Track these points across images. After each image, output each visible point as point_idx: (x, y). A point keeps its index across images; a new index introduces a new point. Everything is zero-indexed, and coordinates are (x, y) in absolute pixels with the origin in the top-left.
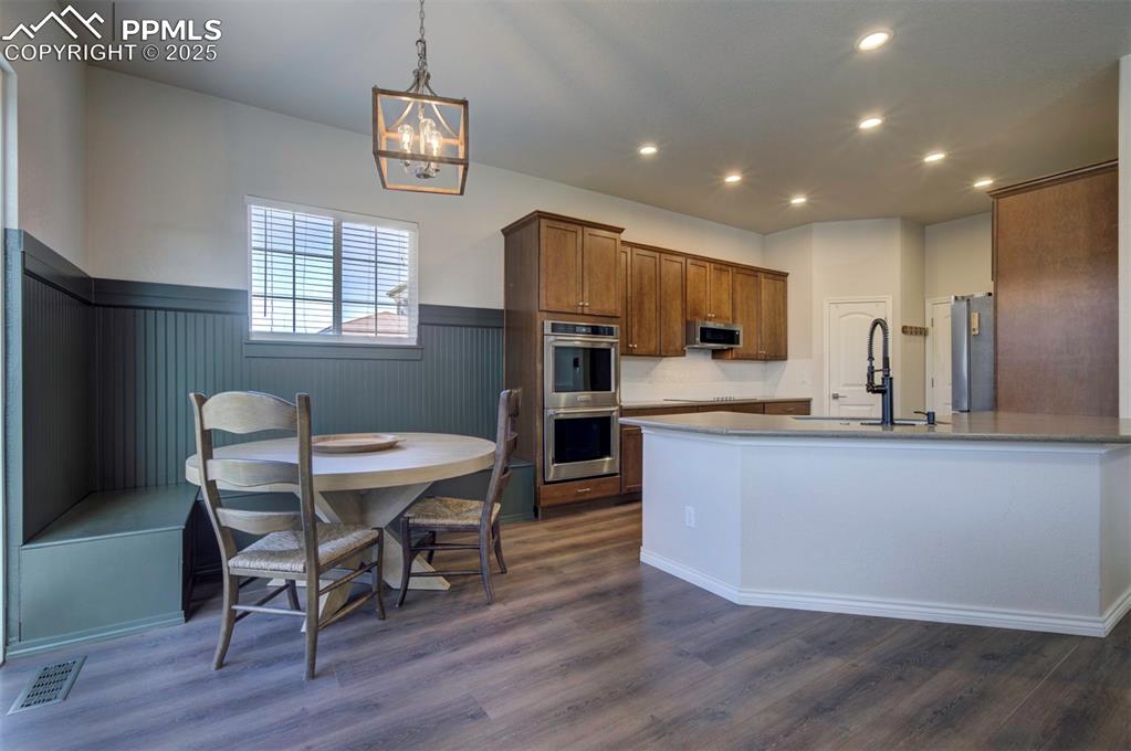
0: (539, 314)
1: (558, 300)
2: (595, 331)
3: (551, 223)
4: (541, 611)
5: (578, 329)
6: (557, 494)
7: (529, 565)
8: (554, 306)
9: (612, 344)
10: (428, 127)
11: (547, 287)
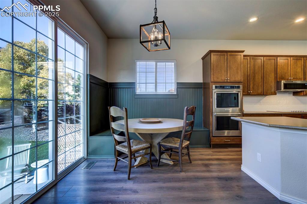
0: (211, 83)
1: (218, 78)
2: (232, 87)
3: (215, 54)
4: (195, 178)
5: (225, 87)
6: (217, 140)
7: (200, 162)
8: (216, 80)
9: (239, 91)
10: (156, 32)
11: (213, 74)
